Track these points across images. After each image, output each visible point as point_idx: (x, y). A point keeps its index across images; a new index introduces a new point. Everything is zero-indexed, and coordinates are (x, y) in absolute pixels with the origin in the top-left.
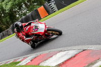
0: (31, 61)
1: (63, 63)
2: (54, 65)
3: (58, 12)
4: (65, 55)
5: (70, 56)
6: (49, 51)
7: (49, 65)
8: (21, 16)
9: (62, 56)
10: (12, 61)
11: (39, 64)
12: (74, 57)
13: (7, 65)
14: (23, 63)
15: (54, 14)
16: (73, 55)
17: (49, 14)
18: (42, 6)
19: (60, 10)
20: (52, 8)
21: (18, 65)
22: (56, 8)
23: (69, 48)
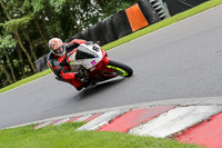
0: (110, 122)
1: (184, 132)
2: (163, 134)
3: (169, 19)
4: (188, 114)
5: (199, 119)
6: (151, 104)
7: (151, 134)
8: (86, 22)
9: (181, 118)
10: (66, 119)
11: (128, 130)
12: (209, 120)
13: (55, 128)
14: (92, 126)
15: (161, 23)
16: (207, 116)
17: (150, 24)
18: (137, 5)
19: (176, 16)
20: (158, 11)
21: (80, 129)
22: (165, 11)
23: (197, 101)
